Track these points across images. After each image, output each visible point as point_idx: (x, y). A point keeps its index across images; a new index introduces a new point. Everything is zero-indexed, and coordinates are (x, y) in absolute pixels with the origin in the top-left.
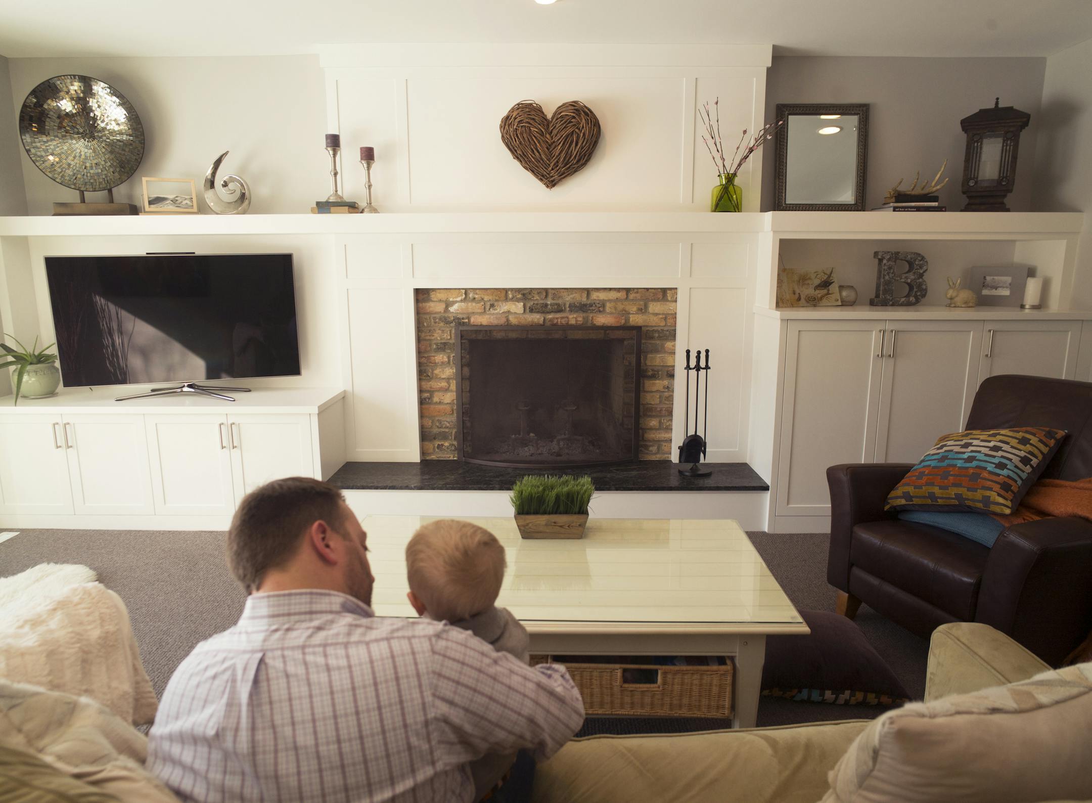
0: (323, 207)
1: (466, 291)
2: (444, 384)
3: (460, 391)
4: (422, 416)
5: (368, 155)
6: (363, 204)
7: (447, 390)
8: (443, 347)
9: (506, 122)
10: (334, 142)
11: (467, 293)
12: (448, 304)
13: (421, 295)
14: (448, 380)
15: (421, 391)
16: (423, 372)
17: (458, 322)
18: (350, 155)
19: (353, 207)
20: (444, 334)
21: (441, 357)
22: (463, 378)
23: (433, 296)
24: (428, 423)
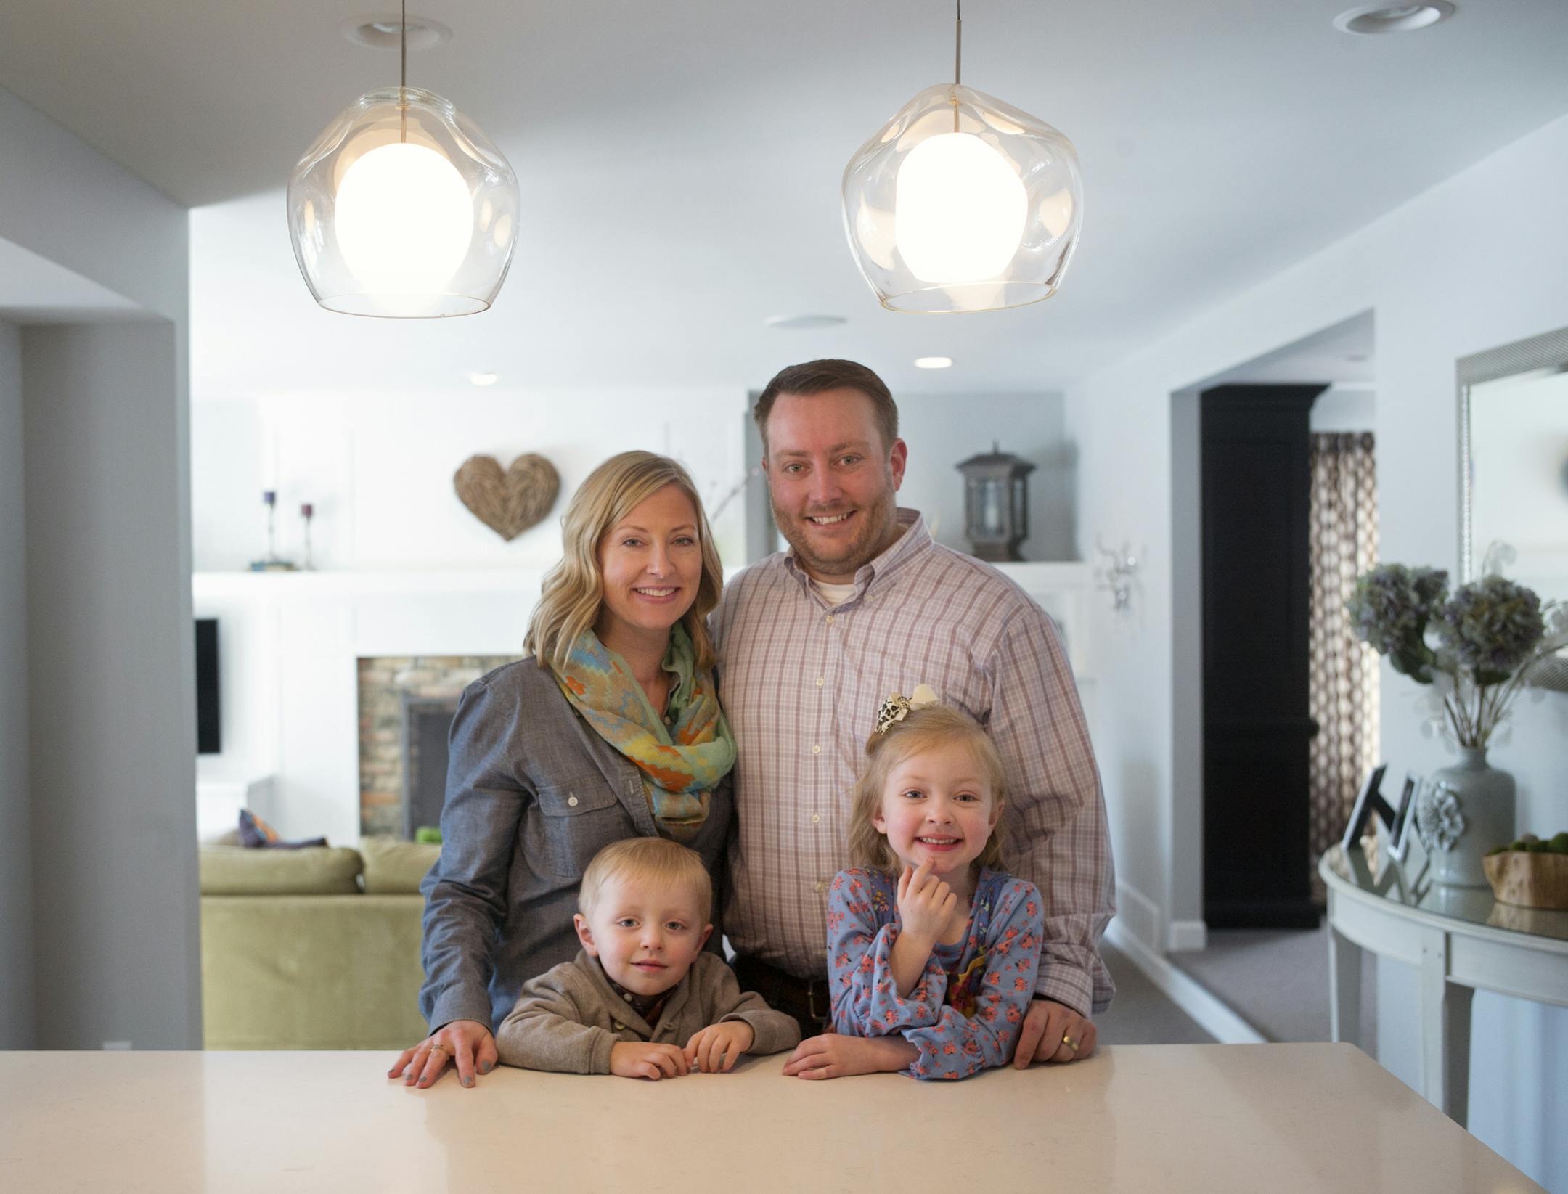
0: (258, 567)
1: (416, 659)
2: (387, 767)
3: (410, 775)
4: (363, 803)
5: (308, 511)
6: (300, 561)
7: (390, 774)
8: (388, 722)
9: (459, 476)
10: (271, 498)
11: (417, 662)
12: (394, 672)
13: (364, 663)
14: (393, 762)
15: (362, 774)
16: (365, 752)
17: (406, 693)
18: (288, 509)
19: (289, 566)
20: (390, 707)
21: (384, 735)
22: (411, 760)
23: (378, 664)
24: (369, 813)
